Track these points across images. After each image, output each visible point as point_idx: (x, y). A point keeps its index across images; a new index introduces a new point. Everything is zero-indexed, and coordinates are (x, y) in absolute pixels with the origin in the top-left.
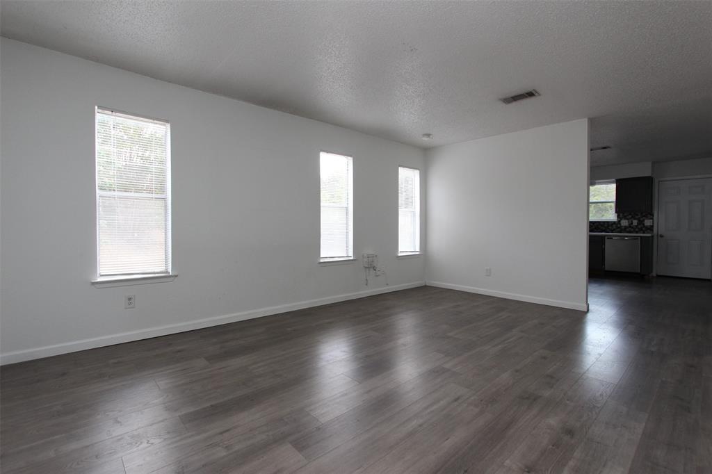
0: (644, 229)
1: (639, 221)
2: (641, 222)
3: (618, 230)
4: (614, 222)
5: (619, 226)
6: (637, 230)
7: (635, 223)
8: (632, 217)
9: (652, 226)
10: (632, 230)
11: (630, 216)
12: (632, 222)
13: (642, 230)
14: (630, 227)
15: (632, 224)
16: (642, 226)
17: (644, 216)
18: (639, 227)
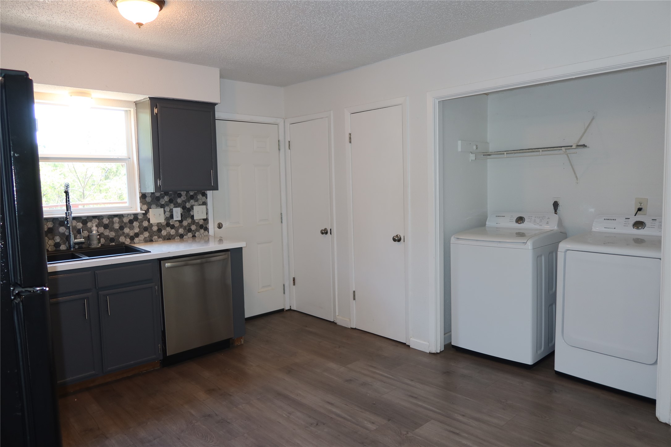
0: (193, 227)
1: (184, 208)
2: (187, 212)
3: (146, 234)
4: (136, 216)
5: (145, 224)
6: (181, 231)
7: (177, 213)
8: (171, 201)
9: (206, 220)
10: (173, 232)
11: (166, 198)
12: (171, 211)
13: (190, 230)
14: (168, 225)
15: (172, 217)
16: (190, 220)
17: (192, 197)
18: (185, 223)
